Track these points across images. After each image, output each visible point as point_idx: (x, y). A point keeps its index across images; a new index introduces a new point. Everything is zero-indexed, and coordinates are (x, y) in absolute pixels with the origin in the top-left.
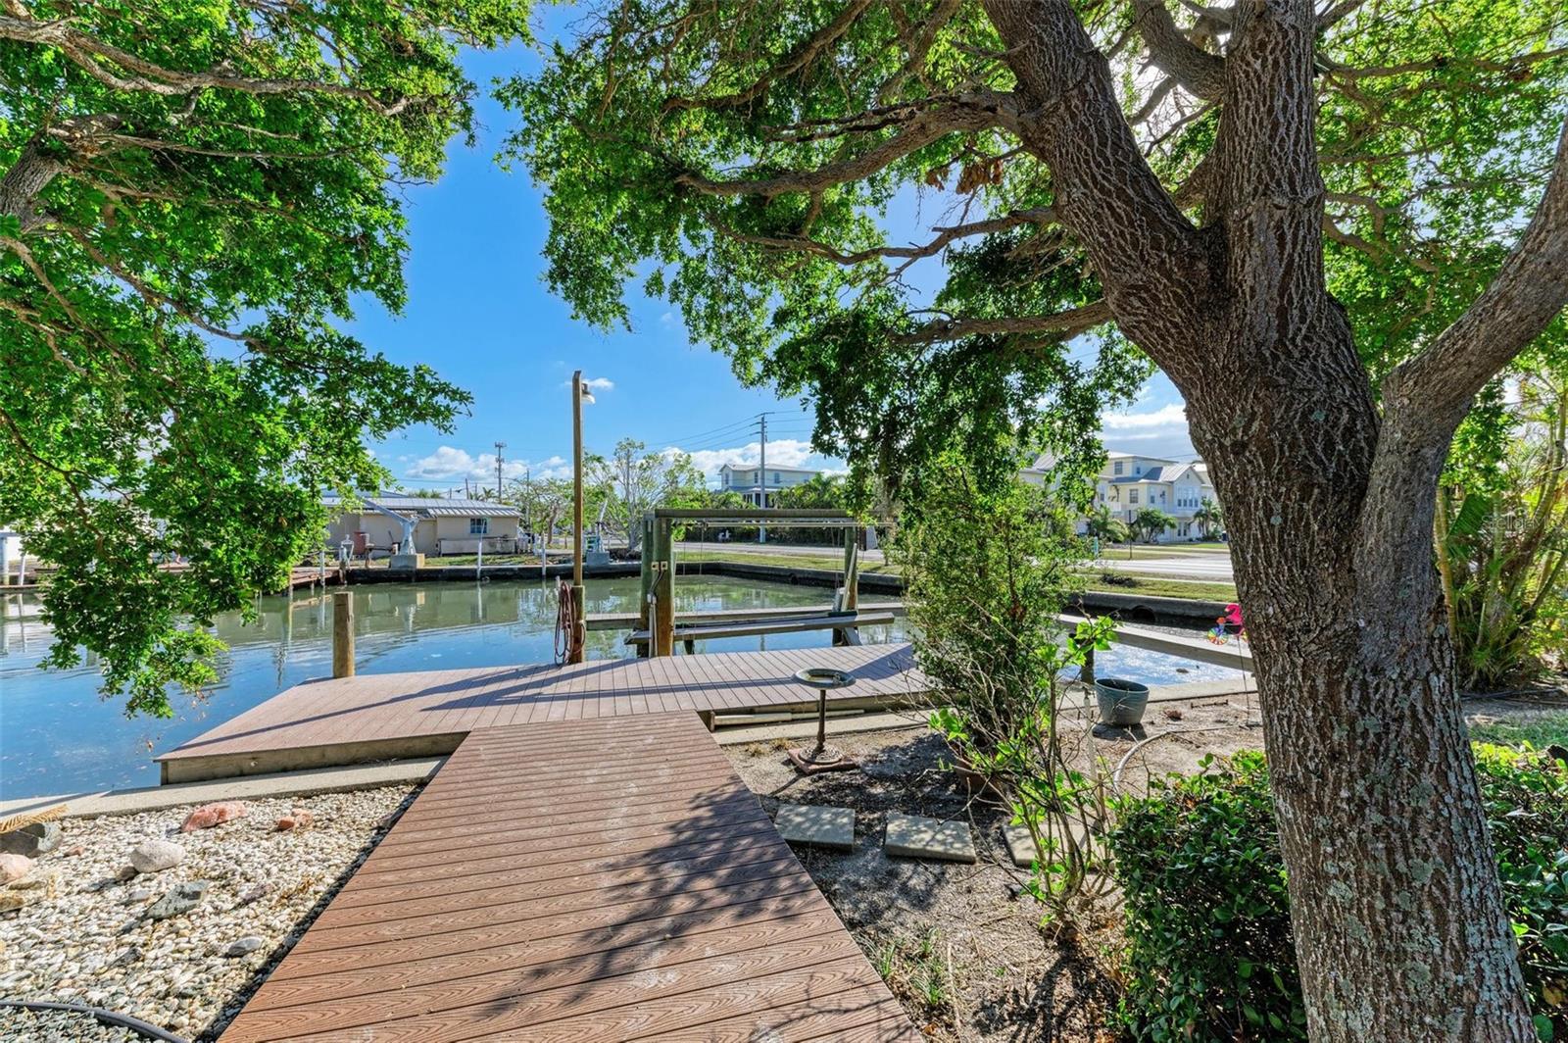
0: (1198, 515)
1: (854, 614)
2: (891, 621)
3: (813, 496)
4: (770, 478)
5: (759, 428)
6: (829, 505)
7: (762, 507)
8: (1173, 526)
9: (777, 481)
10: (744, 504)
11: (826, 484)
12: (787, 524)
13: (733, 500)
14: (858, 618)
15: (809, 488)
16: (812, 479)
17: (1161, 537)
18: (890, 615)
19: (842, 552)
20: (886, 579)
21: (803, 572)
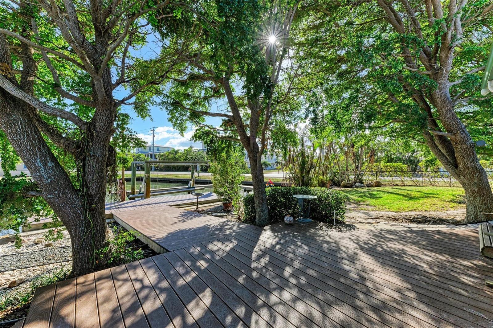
0: (276, 163)
1: (195, 187)
2: (204, 189)
3: (172, 156)
4: (155, 149)
5: (152, 132)
6: (177, 159)
7: (153, 160)
8: (270, 165)
9: (158, 150)
10: (146, 158)
11: (176, 152)
12: (162, 165)
13: (142, 156)
14: (196, 188)
15: (171, 153)
16: (171, 150)
17: (268, 168)
18: (204, 187)
19: (190, 173)
20: (199, 180)
21: (172, 179)
